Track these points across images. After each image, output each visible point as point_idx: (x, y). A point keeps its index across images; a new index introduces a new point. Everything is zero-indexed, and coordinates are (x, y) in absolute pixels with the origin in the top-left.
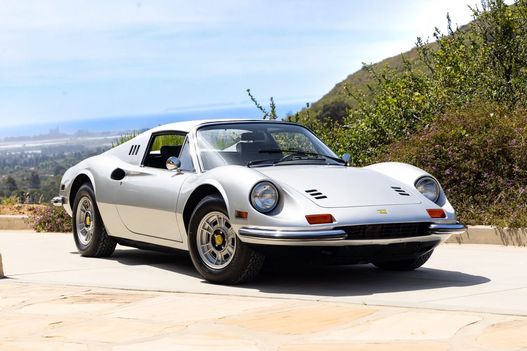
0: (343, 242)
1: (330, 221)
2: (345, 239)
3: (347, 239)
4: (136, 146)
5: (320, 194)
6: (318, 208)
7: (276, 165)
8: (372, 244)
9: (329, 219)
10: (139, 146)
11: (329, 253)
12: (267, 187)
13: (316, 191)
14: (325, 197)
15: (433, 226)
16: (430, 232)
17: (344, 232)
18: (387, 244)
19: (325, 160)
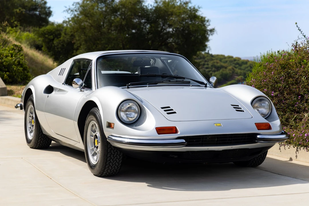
0: (184, 149)
1: (175, 132)
2: (185, 146)
3: (187, 146)
4: (63, 69)
5: (172, 110)
6: (167, 122)
7: (149, 86)
8: (208, 150)
9: (173, 130)
10: (65, 69)
11: (176, 157)
12: (131, 104)
13: (169, 107)
14: (175, 113)
15: (258, 136)
16: (256, 141)
17: (185, 141)
18: (221, 150)
19: (190, 82)
